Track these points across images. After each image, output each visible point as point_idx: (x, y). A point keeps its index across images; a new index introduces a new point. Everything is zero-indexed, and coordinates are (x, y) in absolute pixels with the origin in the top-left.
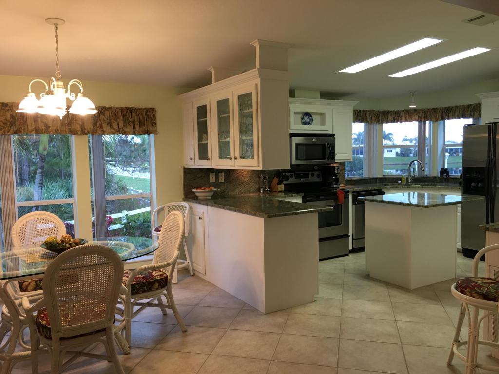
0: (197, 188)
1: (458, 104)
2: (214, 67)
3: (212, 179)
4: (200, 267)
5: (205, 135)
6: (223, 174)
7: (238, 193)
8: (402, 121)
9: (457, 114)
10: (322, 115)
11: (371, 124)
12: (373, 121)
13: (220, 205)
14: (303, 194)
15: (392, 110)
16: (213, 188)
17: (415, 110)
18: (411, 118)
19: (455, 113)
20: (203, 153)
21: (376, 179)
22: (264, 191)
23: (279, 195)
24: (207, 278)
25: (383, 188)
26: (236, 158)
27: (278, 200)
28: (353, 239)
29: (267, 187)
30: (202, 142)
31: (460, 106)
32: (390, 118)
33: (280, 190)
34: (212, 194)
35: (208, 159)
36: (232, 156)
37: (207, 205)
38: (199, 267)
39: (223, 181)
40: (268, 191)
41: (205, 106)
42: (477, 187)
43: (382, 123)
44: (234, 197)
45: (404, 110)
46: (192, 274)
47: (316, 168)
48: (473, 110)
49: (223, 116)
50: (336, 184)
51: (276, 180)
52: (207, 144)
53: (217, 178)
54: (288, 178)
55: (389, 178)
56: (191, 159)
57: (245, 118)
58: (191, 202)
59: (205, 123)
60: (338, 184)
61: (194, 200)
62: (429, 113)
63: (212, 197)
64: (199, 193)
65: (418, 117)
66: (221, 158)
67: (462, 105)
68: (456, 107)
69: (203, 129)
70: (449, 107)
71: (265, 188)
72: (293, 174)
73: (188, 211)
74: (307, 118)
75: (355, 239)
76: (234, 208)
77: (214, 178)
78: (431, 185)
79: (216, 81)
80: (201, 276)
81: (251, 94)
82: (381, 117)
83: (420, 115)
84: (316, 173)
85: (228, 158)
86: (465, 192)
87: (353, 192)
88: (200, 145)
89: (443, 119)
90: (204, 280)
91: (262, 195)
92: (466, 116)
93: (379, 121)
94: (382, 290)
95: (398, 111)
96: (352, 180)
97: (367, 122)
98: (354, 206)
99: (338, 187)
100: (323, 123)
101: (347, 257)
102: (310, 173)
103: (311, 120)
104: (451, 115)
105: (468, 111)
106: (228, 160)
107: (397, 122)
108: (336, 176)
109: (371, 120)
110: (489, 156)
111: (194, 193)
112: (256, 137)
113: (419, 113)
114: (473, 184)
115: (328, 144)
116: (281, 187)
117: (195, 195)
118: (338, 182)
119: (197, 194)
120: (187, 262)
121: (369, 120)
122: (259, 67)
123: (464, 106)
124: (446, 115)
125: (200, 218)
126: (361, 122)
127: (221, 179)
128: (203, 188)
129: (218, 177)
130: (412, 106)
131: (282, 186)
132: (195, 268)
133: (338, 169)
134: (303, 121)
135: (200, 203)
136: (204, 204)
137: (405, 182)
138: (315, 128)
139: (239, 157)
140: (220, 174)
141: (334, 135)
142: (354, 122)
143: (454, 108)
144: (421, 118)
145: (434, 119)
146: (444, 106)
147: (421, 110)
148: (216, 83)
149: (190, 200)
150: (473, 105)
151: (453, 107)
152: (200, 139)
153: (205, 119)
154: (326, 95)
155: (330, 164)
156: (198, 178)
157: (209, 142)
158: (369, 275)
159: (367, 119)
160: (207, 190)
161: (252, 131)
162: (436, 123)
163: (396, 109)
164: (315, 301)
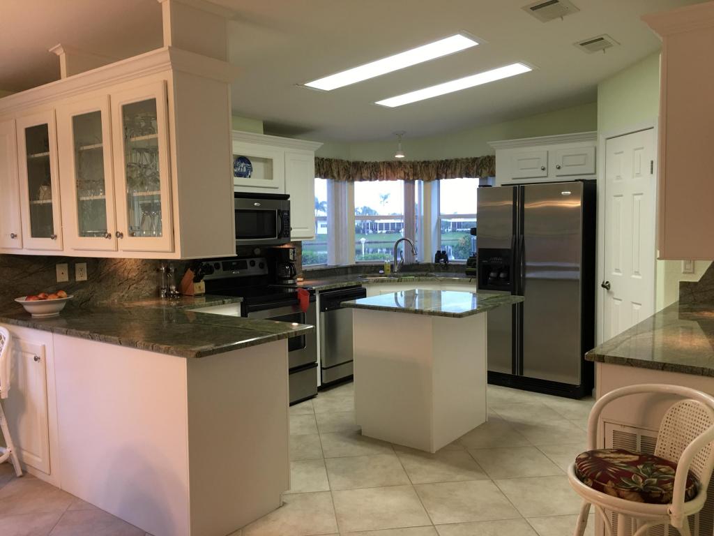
0: (29, 296)
1: (459, 157)
2: (63, 46)
3: (62, 275)
4: (39, 460)
5: (45, 188)
6: (85, 265)
7: (116, 301)
8: (383, 179)
9: (458, 171)
10: (268, 161)
11: (338, 181)
12: (341, 177)
13: (83, 332)
14: (241, 299)
15: (368, 161)
16: (64, 294)
17: (400, 163)
18: (395, 175)
19: (455, 169)
20: (42, 223)
21: (346, 268)
22: (168, 295)
23: (197, 301)
24: (55, 480)
25: (363, 283)
26: (119, 235)
27: (195, 313)
28: (322, 368)
29: (174, 288)
30: (39, 202)
31: (462, 159)
32: (365, 174)
33: (198, 292)
34: (62, 306)
35: (54, 237)
36: (111, 229)
37: (52, 331)
38: (36, 458)
39: (85, 278)
40: (174, 294)
41: (45, 126)
42: (498, 278)
43: (353, 181)
44: (108, 310)
45: (384, 162)
46: (19, 473)
47: (257, 251)
48: (480, 167)
49: (85, 148)
50: (290, 278)
51: (190, 274)
52: (50, 205)
53: (72, 274)
54: (211, 272)
55: (366, 266)
56: (14, 236)
57: (138, 154)
58: (13, 324)
59: (46, 163)
60: (294, 277)
61: (20, 322)
62: (419, 169)
63: (61, 312)
64: (32, 305)
65: (405, 173)
66: (83, 233)
67: (464, 157)
68: (457, 161)
69: (39, 175)
70: (447, 160)
71: (170, 290)
72: (220, 262)
73: (9, 345)
74: (243, 164)
75: (324, 369)
76: (116, 338)
77: (66, 272)
78: (426, 276)
79: (69, 74)
80: (40, 476)
81: (152, 103)
82: (352, 170)
83: (407, 171)
84: (257, 261)
85: (98, 235)
86: (483, 285)
87: (320, 292)
88: (33, 209)
89: (439, 178)
90: (48, 487)
91: (164, 302)
92: (471, 173)
93: (349, 177)
94: (389, 461)
95: (376, 163)
96: (313, 271)
97: (333, 177)
98: (323, 313)
99: (295, 284)
100: (269, 175)
101: (314, 400)
102: (248, 261)
103: (250, 169)
104: (449, 172)
105: (474, 166)
106: (102, 239)
107: (376, 179)
108: (291, 265)
109: (339, 175)
110: (514, 232)
111: (20, 305)
112: (167, 193)
113: (405, 167)
114: (492, 274)
115: (279, 211)
116: (201, 287)
117: (24, 309)
118: (295, 274)
119: (29, 308)
120: (8, 450)
121: (335, 175)
122: (170, 45)
123: (467, 159)
124: (443, 172)
125: (36, 359)
126: (325, 177)
127: (81, 276)
128: (41, 296)
129: (75, 273)
130: (399, 156)
131: (202, 284)
132: (25, 461)
133: (294, 252)
134: (236, 170)
135: (35, 327)
136: (44, 329)
137: (389, 273)
138: (255, 183)
139: (126, 233)
140: (78, 266)
141: (288, 196)
142: (316, 177)
143: (454, 162)
144: (408, 175)
145: (426, 178)
146: (440, 159)
147: (407, 163)
148: (69, 78)
149: (13, 320)
150: (480, 158)
151: (452, 161)
152: (33, 194)
153: (46, 154)
154: (274, 129)
155: (283, 245)
156: (30, 274)
157: (55, 202)
158: (360, 432)
159: (332, 172)
160: (51, 298)
161: (157, 181)
162: (429, 184)
163: (373, 161)
164: (284, 504)
